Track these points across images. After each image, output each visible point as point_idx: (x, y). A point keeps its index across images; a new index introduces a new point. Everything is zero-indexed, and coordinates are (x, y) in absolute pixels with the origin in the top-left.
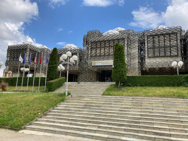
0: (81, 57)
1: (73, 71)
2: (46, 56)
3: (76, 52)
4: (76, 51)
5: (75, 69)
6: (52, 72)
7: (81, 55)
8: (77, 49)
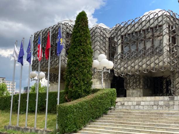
0: (174, 32)
1: (156, 69)
2: (99, 43)
3: (160, 24)
4: (160, 19)
5: (161, 64)
6: (75, 77)
7: (174, 29)
8: (162, 15)
